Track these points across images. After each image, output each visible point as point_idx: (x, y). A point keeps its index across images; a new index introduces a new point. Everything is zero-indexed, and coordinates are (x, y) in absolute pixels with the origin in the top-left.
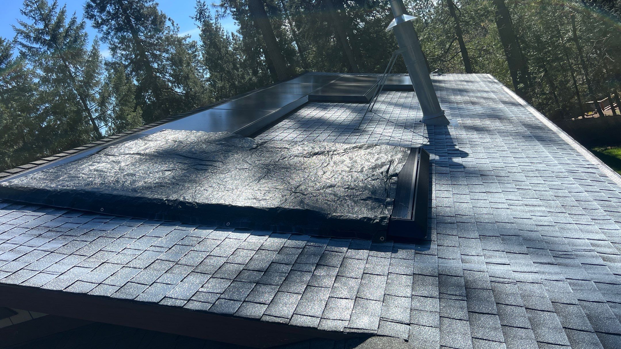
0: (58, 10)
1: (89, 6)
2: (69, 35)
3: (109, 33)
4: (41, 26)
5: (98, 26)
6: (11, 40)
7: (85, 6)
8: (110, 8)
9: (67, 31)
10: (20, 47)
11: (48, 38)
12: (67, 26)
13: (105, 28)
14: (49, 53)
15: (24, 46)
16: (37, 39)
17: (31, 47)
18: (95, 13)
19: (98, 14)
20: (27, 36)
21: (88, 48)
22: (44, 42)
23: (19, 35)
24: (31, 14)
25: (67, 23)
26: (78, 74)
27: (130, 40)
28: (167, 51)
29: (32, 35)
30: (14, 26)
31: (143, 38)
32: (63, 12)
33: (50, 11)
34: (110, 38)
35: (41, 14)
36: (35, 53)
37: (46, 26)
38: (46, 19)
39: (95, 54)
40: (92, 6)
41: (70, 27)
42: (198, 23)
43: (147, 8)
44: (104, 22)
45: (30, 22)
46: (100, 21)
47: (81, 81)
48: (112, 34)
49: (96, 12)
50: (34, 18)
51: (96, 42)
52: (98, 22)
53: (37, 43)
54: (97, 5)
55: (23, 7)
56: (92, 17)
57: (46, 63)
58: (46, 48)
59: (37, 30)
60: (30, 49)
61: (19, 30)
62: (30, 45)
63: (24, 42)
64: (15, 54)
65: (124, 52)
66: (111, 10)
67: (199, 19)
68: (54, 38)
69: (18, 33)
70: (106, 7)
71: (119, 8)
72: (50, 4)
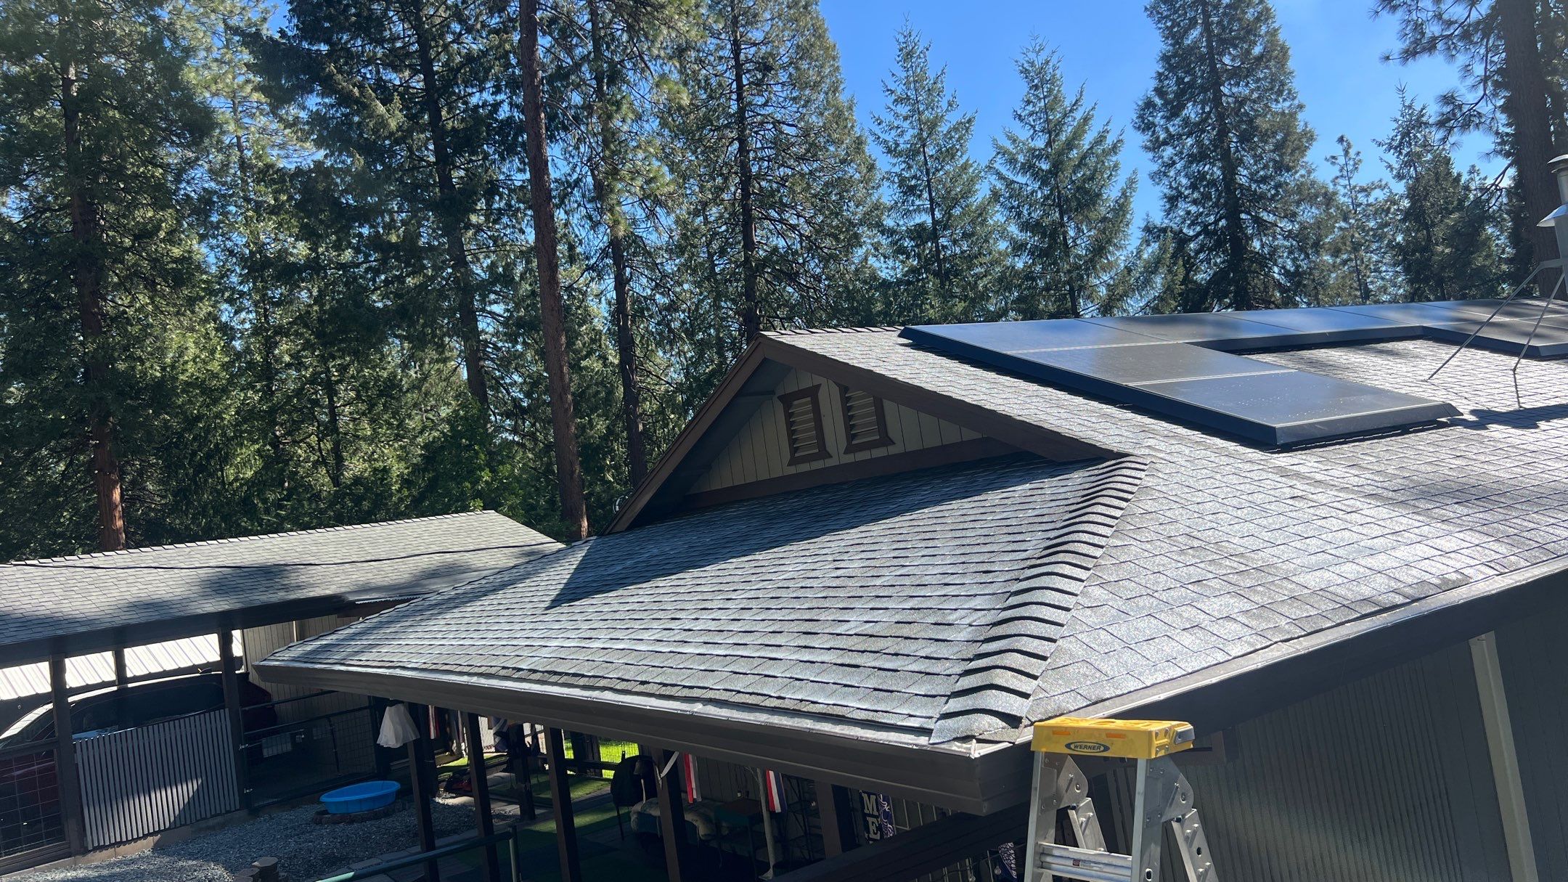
0: (1079, 115)
1: (1149, 104)
2: (1085, 165)
3: (1174, 163)
4: (1040, 143)
5: (1156, 146)
6: (984, 163)
7: (1140, 103)
8: (1191, 111)
9: (1084, 157)
10: (994, 178)
11: (1046, 166)
12: (1087, 147)
13: (1168, 152)
14: (1039, 195)
15: (1001, 177)
16: (1028, 168)
17: (1013, 182)
18: (1157, 120)
19: (1162, 122)
20: (1012, 161)
21: (1112, 193)
22: (1036, 175)
23: (999, 156)
24: (1031, 119)
25: (1086, 141)
26: (1079, 242)
27: (1213, 183)
28: (1292, 217)
29: (1021, 158)
30: (995, 140)
31: (1244, 181)
32: (1086, 120)
33: (1065, 116)
34: (1172, 173)
35: (1048, 121)
36: (1016, 192)
37: (1049, 144)
38: (1052, 130)
39: (1121, 209)
40: (1154, 106)
41: (1091, 148)
42: (1392, 158)
43: (1275, 114)
44: (1171, 139)
45: (1023, 133)
46: (1162, 136)
47: (1080, 257)
48: (1178, 166)
49: (1159, 119)
50: (1033, 127)
51: (1131, 182)
52: (1158, 138)
53: (1025, 174)
54: (1166, 103)
55: (1018, 106)
56: (1146, 126)
57: (1029, 214)
58: (1037, 185)
59: (1032, 150)
60: (1010, 183)
61: (1001, 148)
62: (1011, 177)
63: (1004, 170)
64: (982, 192)
65: (1193, 209)
66: (1193, 116)
67: (1398, 149)
68: (1057, 167)
69: (998, 153)
70: (1183, 106)
71: (1210, 112)
72: (1067, 103)
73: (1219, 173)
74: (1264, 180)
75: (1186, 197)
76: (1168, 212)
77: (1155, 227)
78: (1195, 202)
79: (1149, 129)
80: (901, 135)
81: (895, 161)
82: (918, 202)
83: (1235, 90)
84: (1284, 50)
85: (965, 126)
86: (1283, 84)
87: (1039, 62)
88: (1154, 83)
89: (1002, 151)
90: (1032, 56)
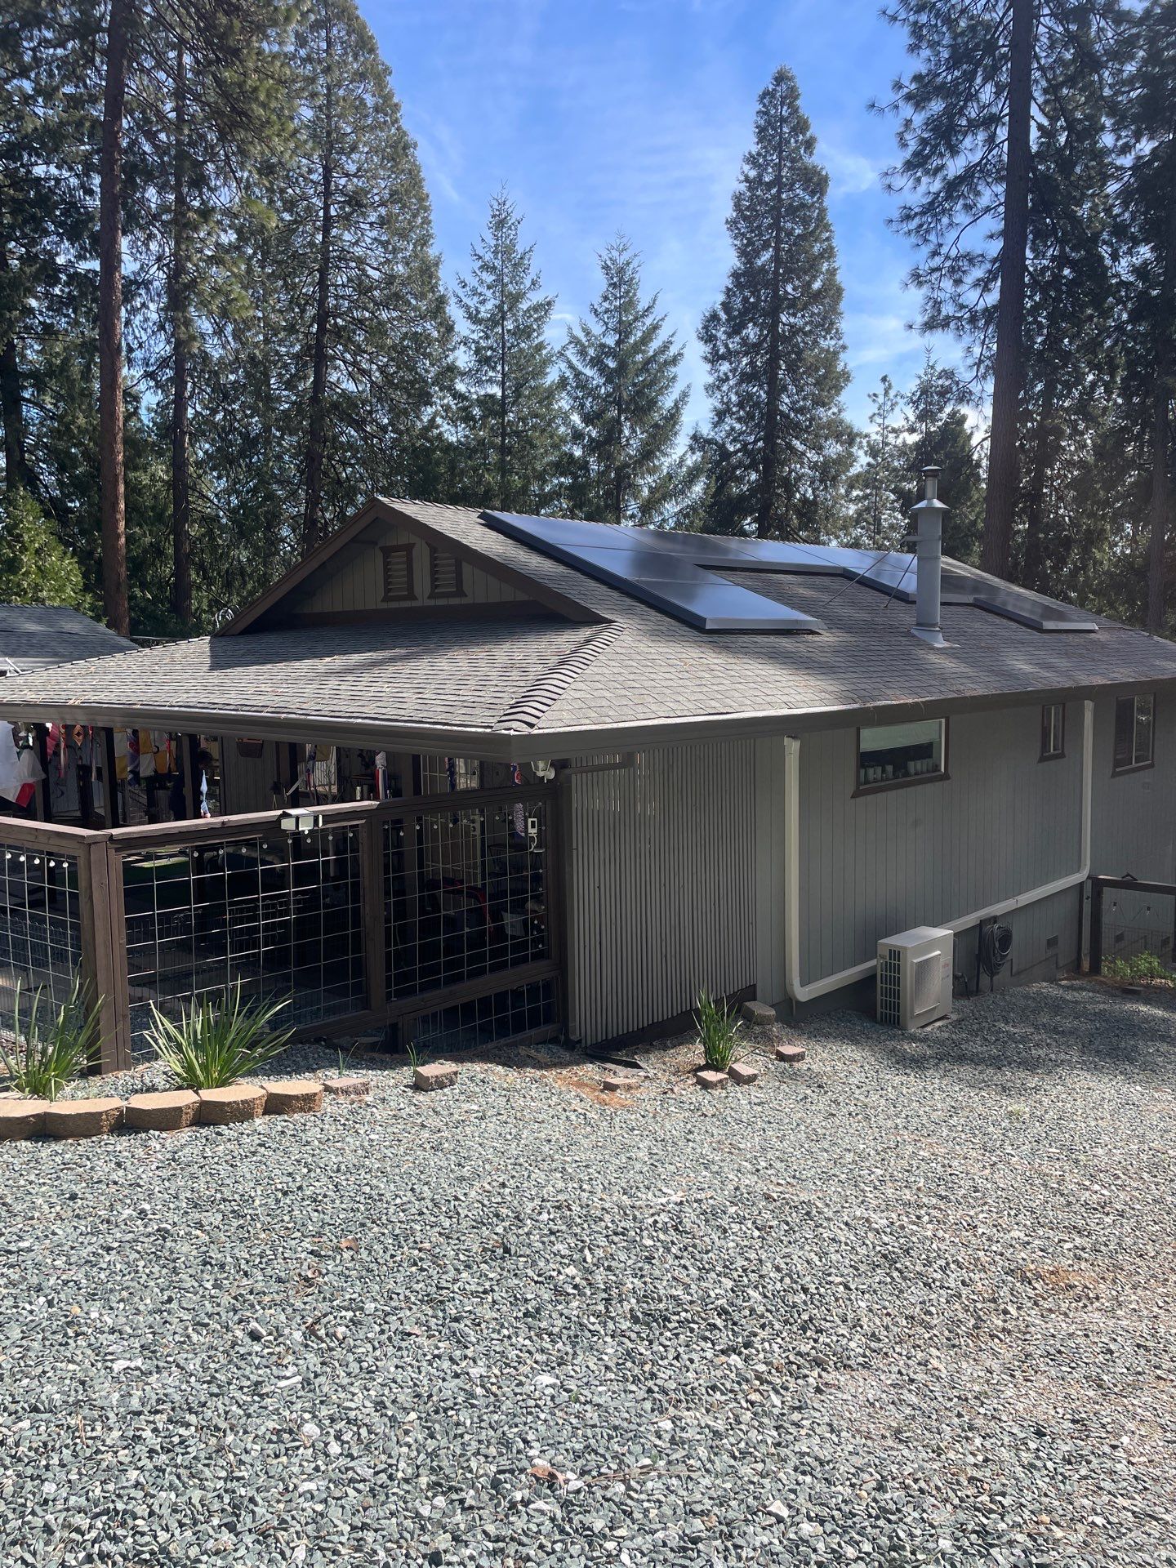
0: (648, 321)
1: (714, 317)
2: (648, 370)
3: (728, 379)
4: (611, 340)
5: (714, 358)
6: (557, 348)
7: (707, 314)
8: (751, 332)
9: (648, 361)
10: (563, 366)
11: (612, 364)
12: (651, 354)
13: (725, 367)
14: (603, 391)
15: (571, 366)
16: (596, 362)
17: (580, 373)
18: (719, 334)
19: (724, 337)
20: (582, 353)
21: (667, 402)
22: (603, 369)
23: (572, 345)
24: (606, 316)
25: (654, 345)
26: (631, 442)
27: (757, 405)
28: (819, 449)
29: (591, 352)
30: (570, 328)
31: (784, 408)
32: (655, 328)
33: (636, 319)
34: (725, 388)
35: (620, 322)
36: (582, 383)
37: (618, 343)
38: (624, 330)
39: (673, 417)
40: (719, 320)
41: (654, 356)
42: (910, 410)
44: (729, 356)
45: (597, 329)
46: (722, 350)
47: (631, 457)
48: (731, 383)
49: (721, 332)
50: (606, 324)
51: (684, 395)
52: (718, 351)
53: (593, 367)
54: (730, 319)
55: (597, 300)
56: (709, 338)
57: (592, 407)
58: (602, 381)
59: (603, 346)
60: (578, 374)
61: (575, 337)
62: (579, 366)
63: (574, 360)
64: (552, 376)
65: (738, 426)
66: (752, 336)
68: (622, 367)
69: (571, 342)
70: (745, 327)
71: (767, 335)
72: (641, 307)
73: (764, 396)
74: (801, 411)
75: (734, 413)
76: (716, 425)
77: (702, 437)
78: (739, 420)
79: (711, 341)
80: (483, 302)
81: (474, 327)
82: (491, 374)
83: (792, 320)
84: (839, 291)
85: (545, 307)
86: (832, 324)
87: (621, 261)
88: (722, 298)
89: (575, 341)
90: (615, 254)
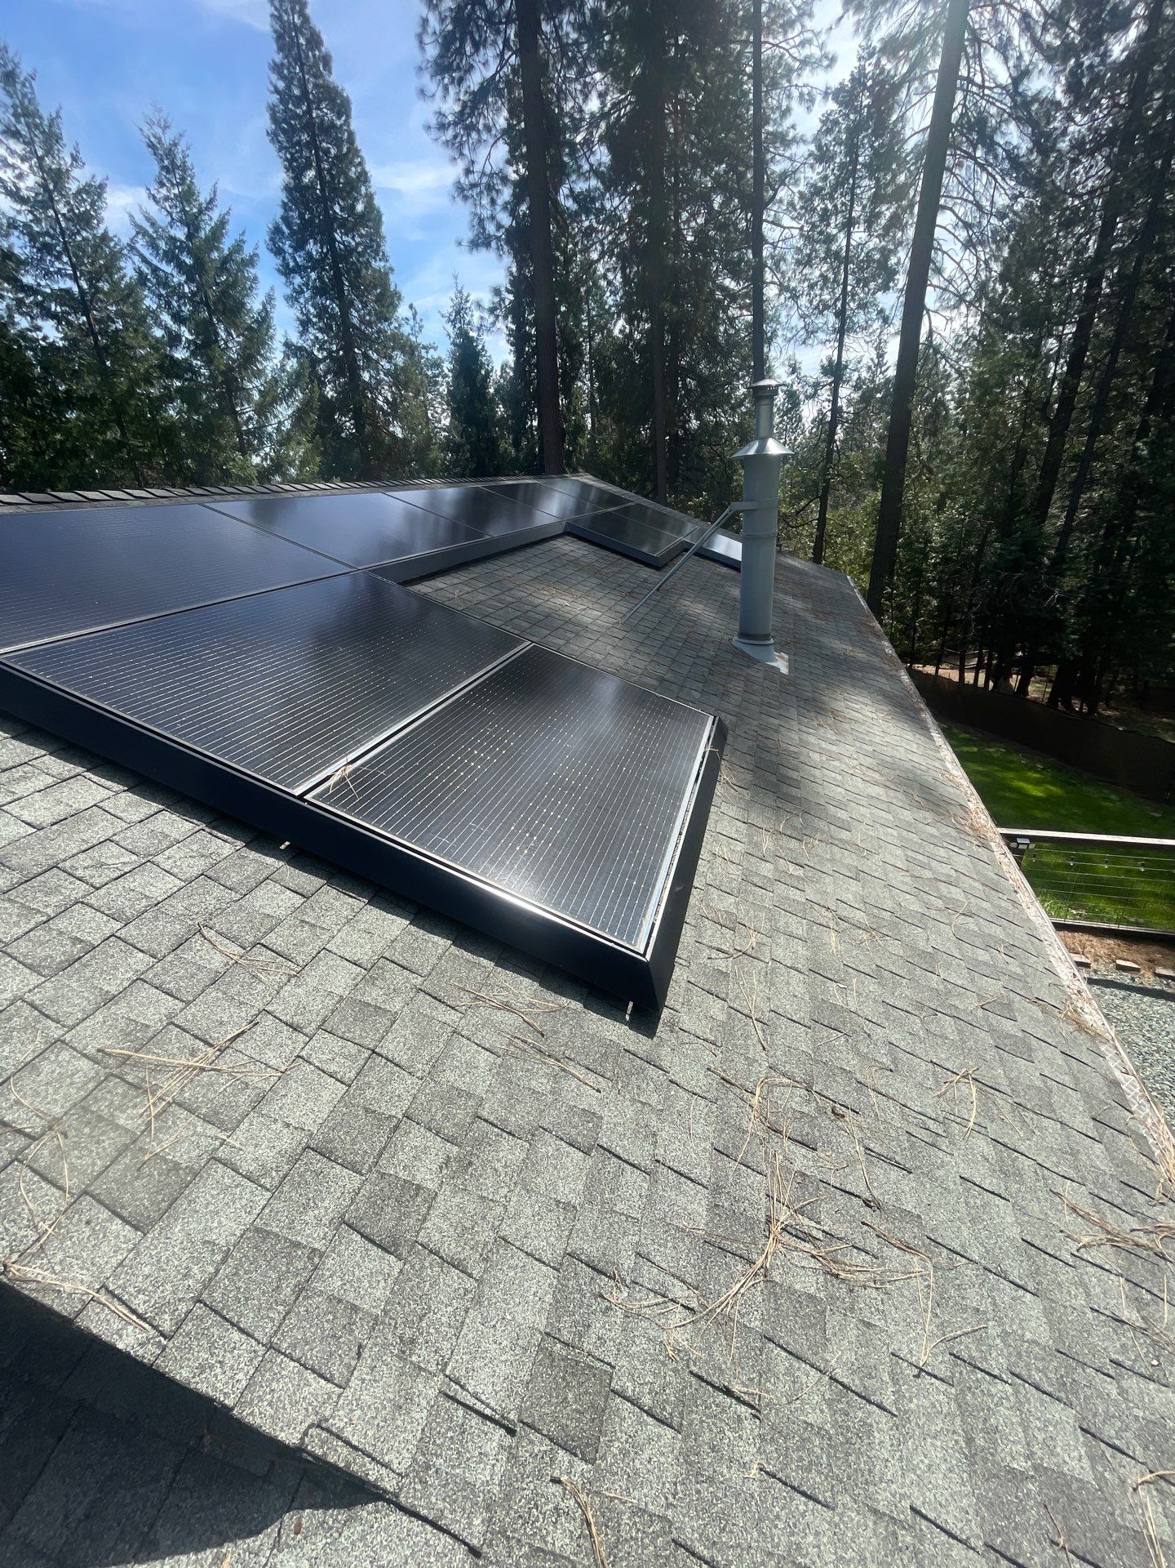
0: (215, 215)
1: (277, 230)
2: (228, 270)
3: (302, 292)
4: (180, 233)
5: (287, 271)
6: (125, 241)
7: (271, 226)
8: (313, 247)
9: (225, 261)
10: (136, 259)
11: (189, 261)
12: (226, 252)
13: (297, 280)
14: (187, 290)
15: (145, 260)
16: (170, 257)
17: (158, 268)
19: (290, 251)
20: (153, 244)
21: (255, 304)
22: (181, 266)
23: (140, 236)
24: (167, 204)
25: (227, 244)
26: (230, 345)
27: (333, 317)
28: (390, 358)
29: (162, 245)
30: (131, 216)
31: (355, 321)
32: (222, 223)
33: (200, 212)
34: (302, 300)
35: (183, 210)
36: (164, 282)
37: (190, 236)
38: (192, 223)
39: (264, 319)
40: (283, 233)
41: (231, 254)
42: (449, 327)
43: (374, 270)
44: (298, 269)
45: (162, 218)
46: (292, 264)
47: (234, 361)
48: (306, 295)
49: (287, 246)
50: (170, 214)
51: (270, 298)
52: (288, 265)
53: (169, 262)
54: (293, 233)
55: (152, 185)
56: (279, 252)
57: (179, 307)
58: (183, 278)
59: (173, 239)
60: (155, 270)
61: (140, 227)
62: (155, 262)
63: (147, 253)
64: (129, 269)
65: (320, 336)
66: (314, 252)
67: (453, 322)
68: (200, 266)
69: (138, 233)
70: (306, 242)
71: (326, 254)
72: (203, 198)
73: (337, 309)
74: (369, 324)
75: (314, 324)
76: (302, 334)
77: (293, 345)
78: (320, 330)
80: (20, 177)
81: (19, 207)
82: (57, 264)
83: (344, 238)
84: (379, 215)
85: (97, 190)
86: (379, 246)
87: (167, 139)
88: (280, 212)
89: (141, 231)
90: (159, 131)
